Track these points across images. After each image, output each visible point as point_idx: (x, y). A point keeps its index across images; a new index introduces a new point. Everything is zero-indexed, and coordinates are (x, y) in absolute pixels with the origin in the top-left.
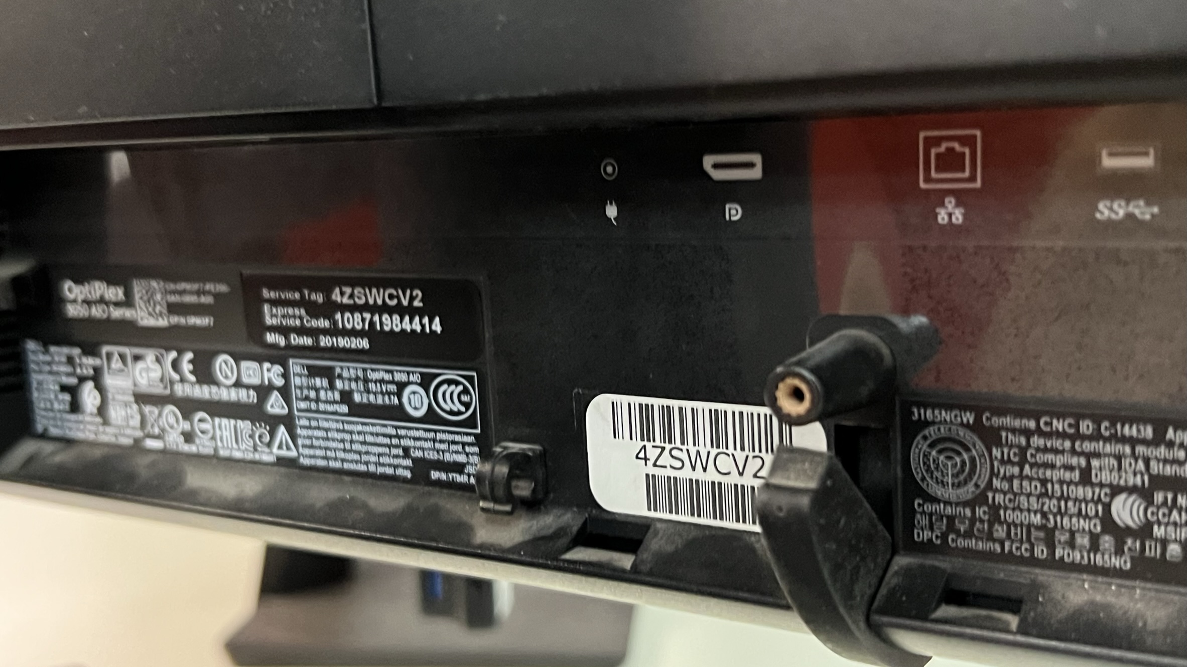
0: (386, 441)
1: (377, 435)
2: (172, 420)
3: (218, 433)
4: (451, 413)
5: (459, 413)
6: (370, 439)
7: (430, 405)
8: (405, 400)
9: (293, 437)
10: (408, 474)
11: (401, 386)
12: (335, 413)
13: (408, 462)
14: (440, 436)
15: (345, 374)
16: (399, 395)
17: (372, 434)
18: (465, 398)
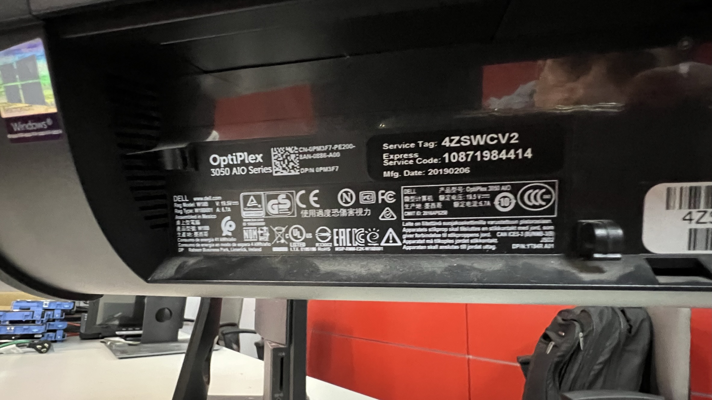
0: (478, 229)
1: (471, 226)
2: (297, 233)
3: (336, 238)
4: (534, 206)
5: (541, 206)
6: (463, 229)
7: (517, 204)
8: (496, 202)
9: (400, 234)
10: (493, 248)
11: (494, 194)
12: (437, 216)
13: (495, 241)
14: (522, 222)
15: (448, 191)
16: (492, 200)
17: (466, 226)
18: (546, 197)
